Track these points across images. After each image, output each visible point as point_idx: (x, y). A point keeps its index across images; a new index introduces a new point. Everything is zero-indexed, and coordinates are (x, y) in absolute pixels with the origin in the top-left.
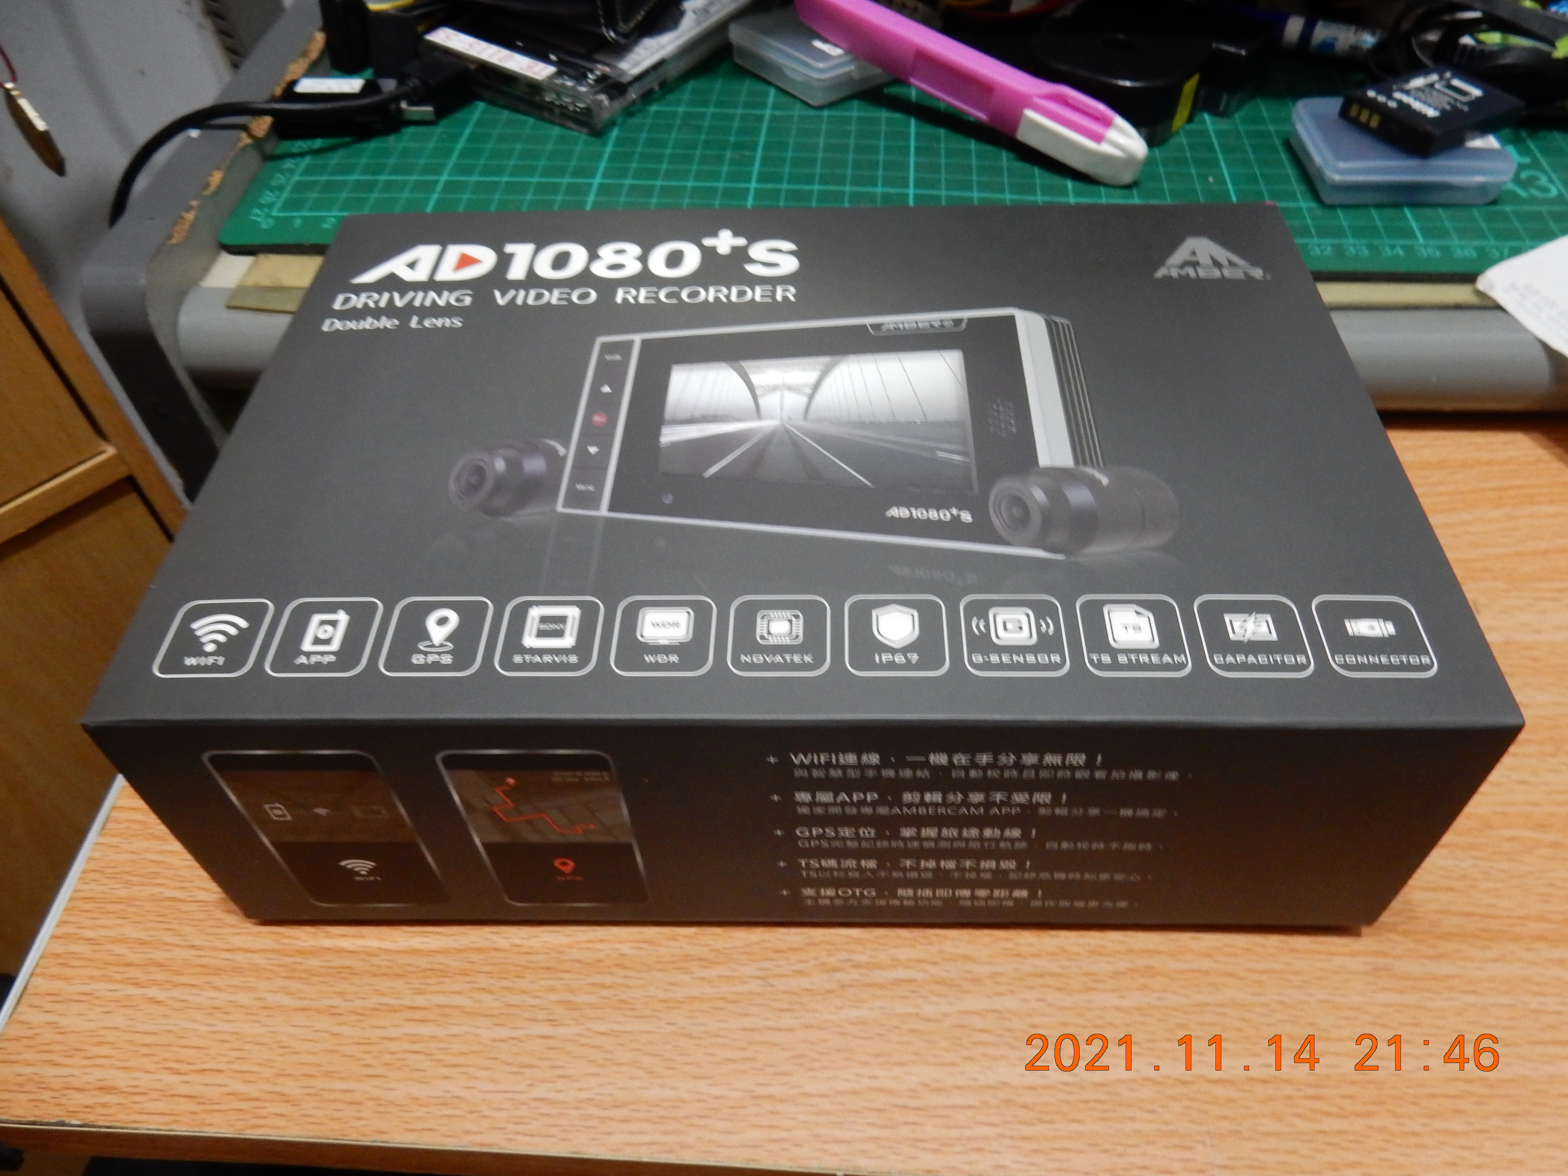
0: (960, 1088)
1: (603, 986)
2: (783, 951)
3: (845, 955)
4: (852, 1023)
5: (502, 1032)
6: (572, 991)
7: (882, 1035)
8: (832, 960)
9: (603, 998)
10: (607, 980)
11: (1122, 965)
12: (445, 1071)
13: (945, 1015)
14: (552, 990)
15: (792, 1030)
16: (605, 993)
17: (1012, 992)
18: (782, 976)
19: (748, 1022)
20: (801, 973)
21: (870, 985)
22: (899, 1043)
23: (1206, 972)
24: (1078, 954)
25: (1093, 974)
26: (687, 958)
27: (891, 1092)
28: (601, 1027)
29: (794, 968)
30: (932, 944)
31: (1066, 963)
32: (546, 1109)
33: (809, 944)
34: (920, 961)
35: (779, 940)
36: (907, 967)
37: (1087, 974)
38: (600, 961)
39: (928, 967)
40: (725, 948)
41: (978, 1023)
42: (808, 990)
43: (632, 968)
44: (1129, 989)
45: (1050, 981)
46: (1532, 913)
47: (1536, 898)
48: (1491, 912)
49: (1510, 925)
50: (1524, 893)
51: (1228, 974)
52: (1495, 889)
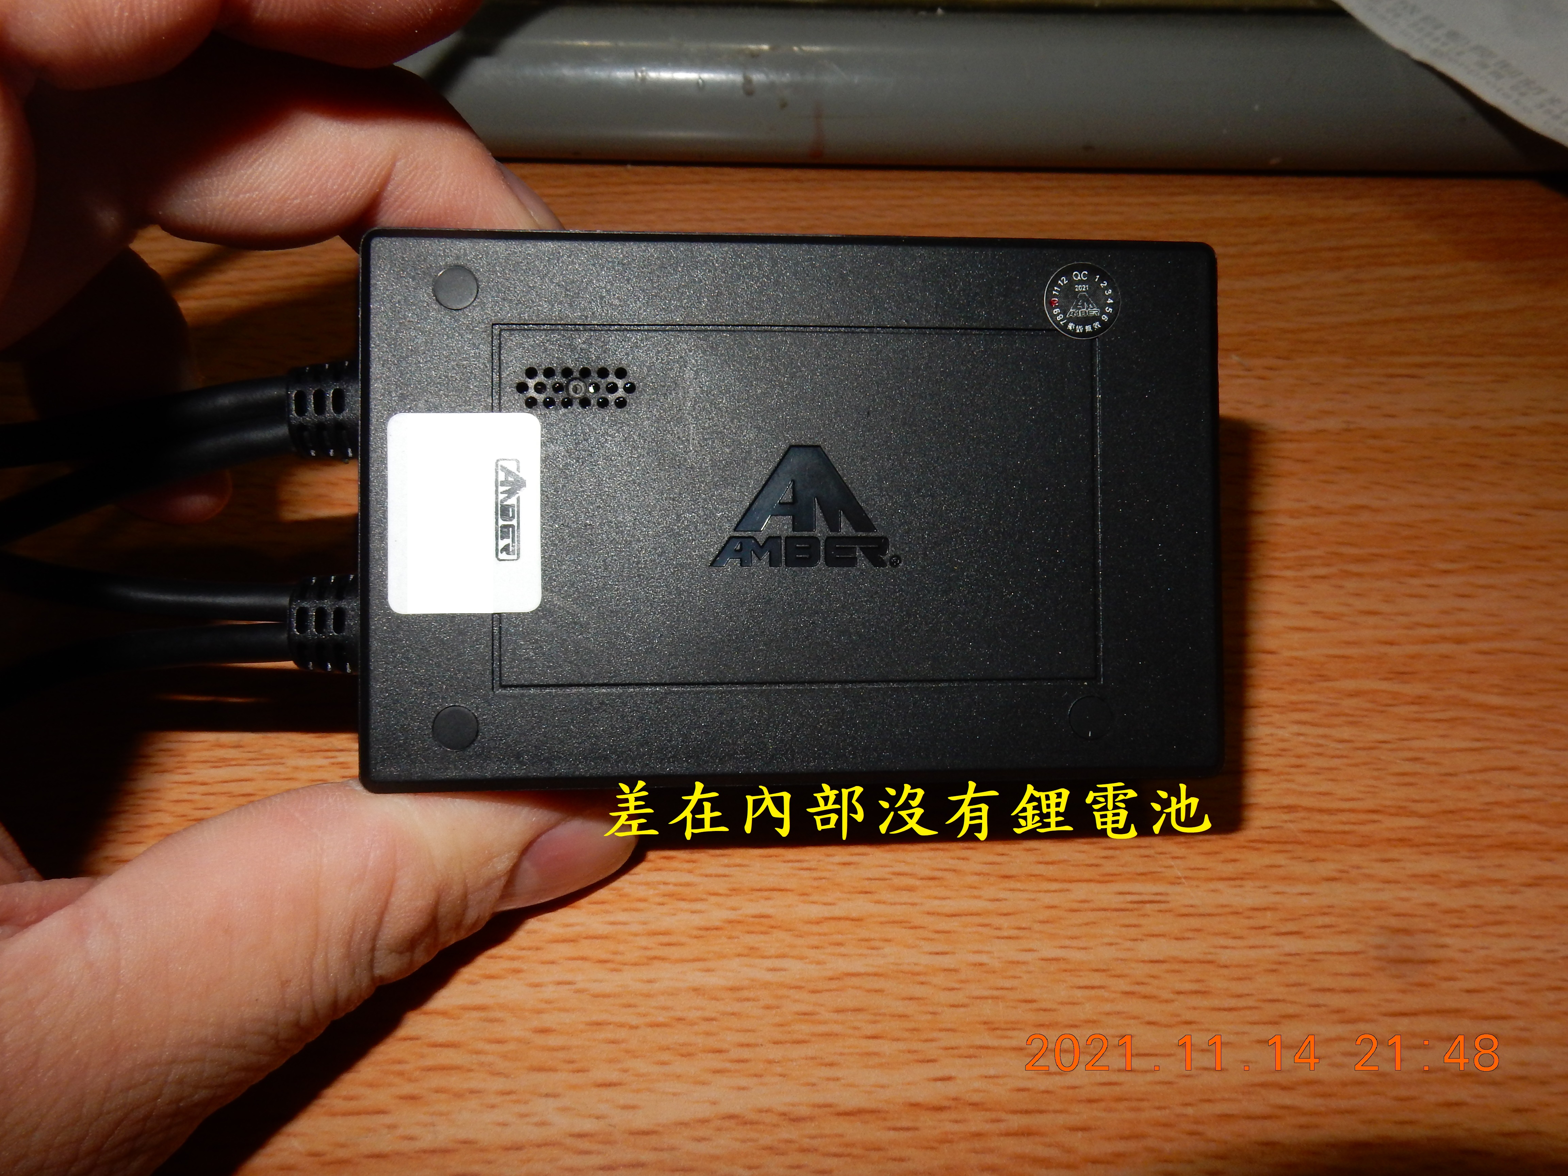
31: (622, 917)
44: (722, 956)
45: (586, 948)
46: (1388, 803)
47: (1394, 780)
48: (1326, 803)
49: (1354, 824)
50: (1376, 773)
51: (894, 922)
52: (1331, 769)
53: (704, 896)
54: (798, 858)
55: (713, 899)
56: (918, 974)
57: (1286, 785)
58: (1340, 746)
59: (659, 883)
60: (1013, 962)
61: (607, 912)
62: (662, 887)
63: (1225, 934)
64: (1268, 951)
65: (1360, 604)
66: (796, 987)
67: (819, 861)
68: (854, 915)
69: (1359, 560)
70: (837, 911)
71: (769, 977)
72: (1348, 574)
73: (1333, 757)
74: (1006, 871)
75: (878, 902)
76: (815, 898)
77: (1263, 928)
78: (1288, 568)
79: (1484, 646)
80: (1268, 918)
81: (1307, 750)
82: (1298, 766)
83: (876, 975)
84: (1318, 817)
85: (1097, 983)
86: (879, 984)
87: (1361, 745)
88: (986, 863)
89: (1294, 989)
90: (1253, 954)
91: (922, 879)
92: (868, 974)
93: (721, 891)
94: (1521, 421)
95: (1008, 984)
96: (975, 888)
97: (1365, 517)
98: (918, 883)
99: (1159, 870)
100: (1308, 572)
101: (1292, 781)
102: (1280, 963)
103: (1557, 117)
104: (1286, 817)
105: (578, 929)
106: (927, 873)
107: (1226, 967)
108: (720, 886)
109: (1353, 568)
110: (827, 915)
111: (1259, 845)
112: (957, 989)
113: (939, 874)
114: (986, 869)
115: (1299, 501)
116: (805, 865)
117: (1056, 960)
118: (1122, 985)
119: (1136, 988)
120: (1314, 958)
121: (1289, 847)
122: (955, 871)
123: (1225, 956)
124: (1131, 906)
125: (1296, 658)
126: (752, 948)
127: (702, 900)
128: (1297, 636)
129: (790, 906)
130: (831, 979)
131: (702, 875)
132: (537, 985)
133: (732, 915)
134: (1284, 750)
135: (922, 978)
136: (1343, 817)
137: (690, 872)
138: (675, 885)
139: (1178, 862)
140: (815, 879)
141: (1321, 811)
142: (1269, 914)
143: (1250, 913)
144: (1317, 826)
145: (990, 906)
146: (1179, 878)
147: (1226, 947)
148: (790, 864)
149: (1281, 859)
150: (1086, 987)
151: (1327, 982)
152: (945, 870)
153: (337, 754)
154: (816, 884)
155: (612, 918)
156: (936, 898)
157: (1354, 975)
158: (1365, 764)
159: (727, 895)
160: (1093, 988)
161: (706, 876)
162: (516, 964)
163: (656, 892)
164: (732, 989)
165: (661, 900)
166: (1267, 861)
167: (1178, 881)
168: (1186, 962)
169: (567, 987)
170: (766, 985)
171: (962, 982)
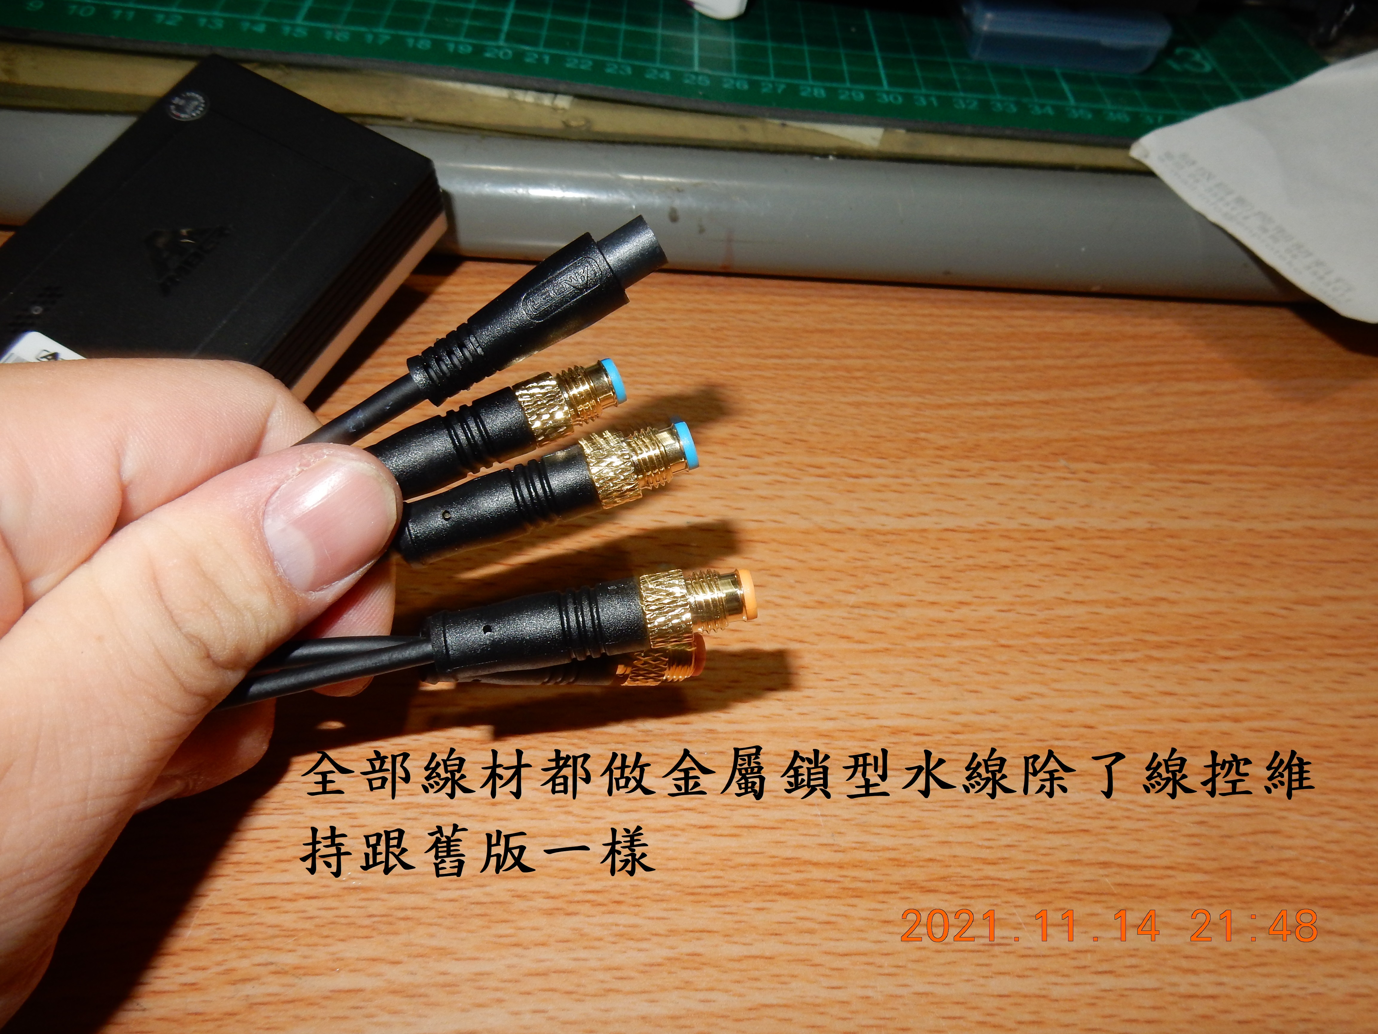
8: (245, 963)
11: (659, 953)
17: (500, 1001)
23: (770, 959)
24: (600, 939)
25: (617, 969)
29: (184, 979)
30: (396, 933)
31: (583, 954)
33: (214, 940)
34: (372, 960)
36: (354, 971)
37: (609, 969)
39: (384, 968)
44: (663, 989)
45: (555, 981)
46: (1180, 860)
47: (1186, 840)
48: (1133, 861)
49: (1154, 878)
50: (1171, 835)
51: (798, 960)
52: (1137, 830)
53: (648, 937)
54: (722, 903)
55: (655, 939)
56: (818, 1005)
57: (1102, 844)
58: (1145, 810)
59: (612, 924)
60: (892, 996)
61: (571, 949)
62: (614, 928)
63: (1055, 972)
64: (1088, 988)
65: (1161, 686)
66: (723, 1016)
67: (738, 906)
68: (767, 954)
69: (1158, 646)
70: (754, 951)
71: (702, 1007)
72: (1151, 658)
73: (1138, 820)
74: (884, 916)
75: (785, 943)
76: (735, 939)
77: (1085, 967)
78: (1104, 652)
79: (1255, 724)
80: (1087, 960)
81: (1119, 814)
82: (1112, 828)
83: (785, 1006)
84: (1127, 872)
85: (958, 1015)
86: (789, 1014)
87: (1160, 810)
88: (870, 910)
89: (1107, 1020)
90: (1076, 990)
91: (820, 923)
92: (780, 1006)
93: (662, 932)
94: (1286, 525)
95: (888, 1014)
96: (862, 931)
97: (1163, 608)
98: (817, 926)
99: (1004, 916)
100: (1119, 656)
101: (1107, 841)
102: (1097, 998)
103: (1321, 278)
104: (1102, 872)
105: (548, 964)
106: (825, 918)
107: (1057, 1000)
108: (661, 927)
109: (1156, 653)
110: (746, 953)
111: (1082, 896)
112: (849, 1019)
113: (833, 919)
114: (870, 914)
115: (1113, 592)
116: (727, 910)
117: (926, 994)
118: (976, 1016)
119: (989, 1019)
120: (1122, 995)
121: (1104, 898)
122: (845, 916)
123: (1056, 992)
124: (982, 948)
125: (1110, 733)
126: (687, 982)
127: (646, 939)
128: (1111, 713)
129: (716, 946)
130: (750, 1009)
131: (645, 918)
132: (516, 1014)
133: (671, 954)
134: (1101, 813)
135: (822, 1010)
136: (1146, 872)
137: (636, 915)
138: (625, 926)
139: (1020, 910)
140: (736, 922)
141: (1129, 867)
142: (1089, 955)
143: (1076, 955)
144: (1126, 881)
145: (874, 947)
146: (1020, 924)
147: (1056, 984)
148: (716, 909)
149: (1098, 909)
150: (950, 1018)
151: (1134, 1014)
152: (838, 915)
153: (347, 805)
154: (736, 926)
155: (575, 955)
156: (831, 939)
157: (1154, 1008)
158: (1162, 826)
159: (667, 936)
160: (954, 1018)
161: (649, 918)
162: (499, 995)
163: (610, 932)
164: (674, 1018)
165: (614, 939)
166: (1088, 910)
167: (1019, 926)
168: (1025, 996)
169: (542, 1014)
170: (699, 1015)
171: (853, 1012)
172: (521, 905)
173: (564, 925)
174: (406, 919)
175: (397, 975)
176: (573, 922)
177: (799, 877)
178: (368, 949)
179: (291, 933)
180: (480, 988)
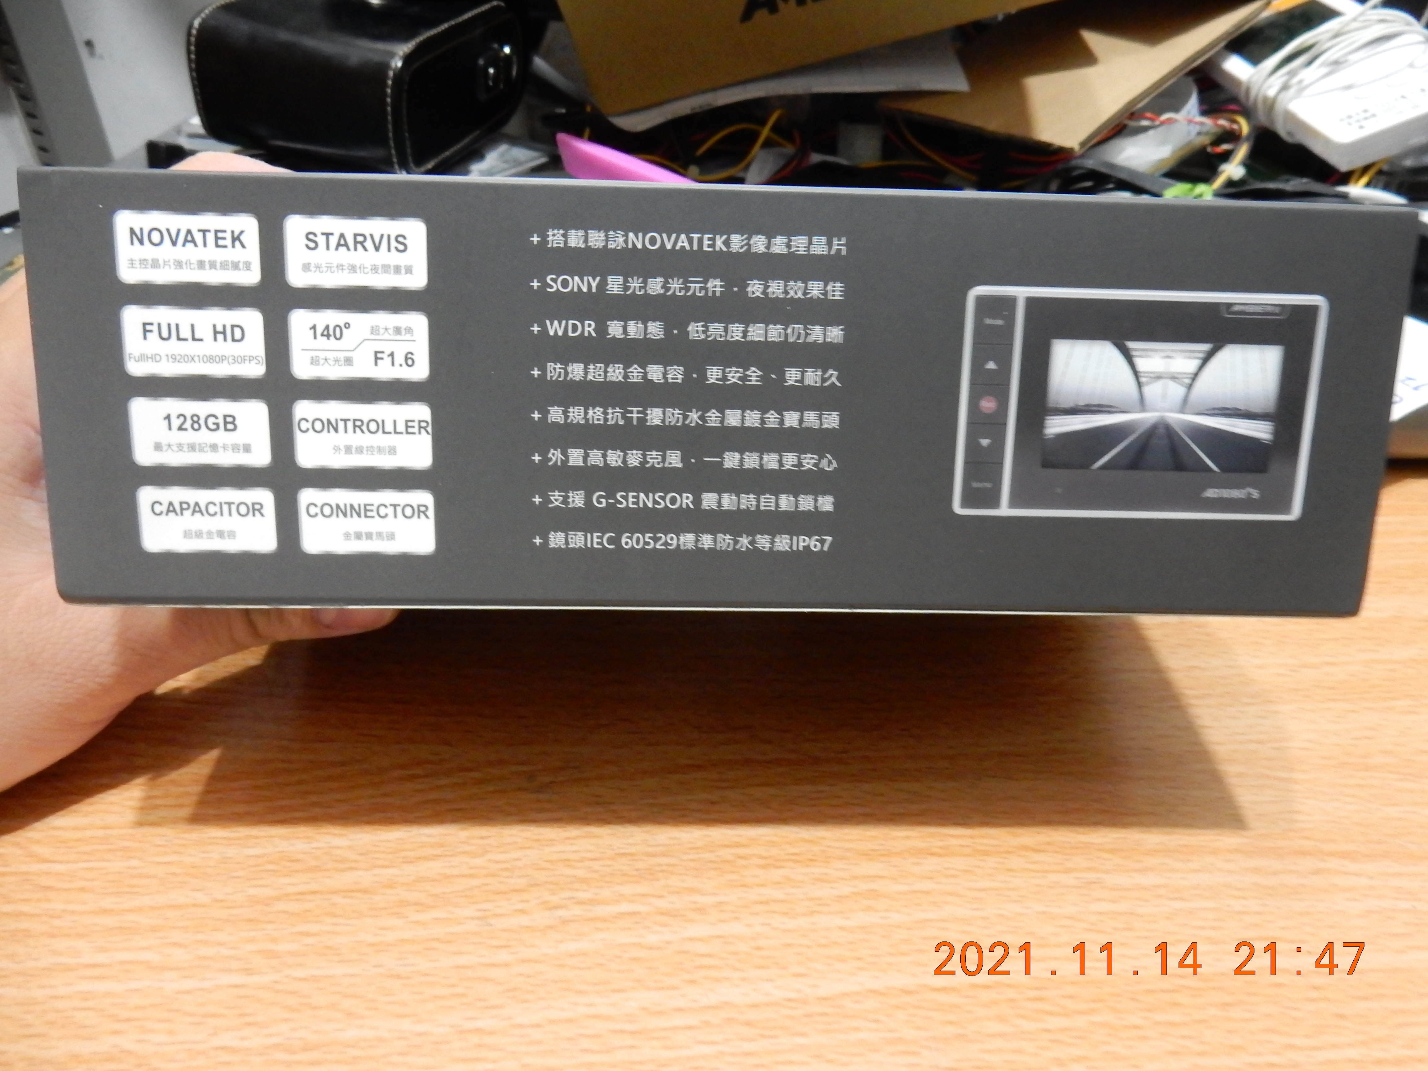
0: (680, 1010)
1: (308, 934)
2: (505, 893)
3: (568, 894)
4: (572, 956)
5: (189, 984)
6: (274, 940)
7: (602, 965)
8: (555, 898)
9: (308, 945)
10: (314, 928)
11: (846, 889)
12: (117, 1026)
13: (669, 943)
14: (252, 940)
15: (506, 965)
16: (310, 940)
17: (737, 919)
18: (501, 915)
19: (462, 960)
20: (522, 912)
21: (591, 919)
22: (619, 971)
23: (927, 893)
24: (802, 882)
26: (404, 903)
27: (608, 1018)
28: (300, 973)
29: (514, 907)
30: (658, 880)
32: (225, 1057)
33: (532, 885)
34: (643, 895)
35: (501, 883)
36: (632, 902)
37: (811, 899)
38: (309, 911)
39: (653, 900)
40: (444, 893)
41: (701, 948)
42: (527, 927)
43: (341, 916)
172: (744, 862)
173: (777, 874)
174: (663, 871)
175: (663, 904)
176: (781, 872)
177: (941, 844)
178: (640, 889)
179: (584, 881)
180: (721, 911)
